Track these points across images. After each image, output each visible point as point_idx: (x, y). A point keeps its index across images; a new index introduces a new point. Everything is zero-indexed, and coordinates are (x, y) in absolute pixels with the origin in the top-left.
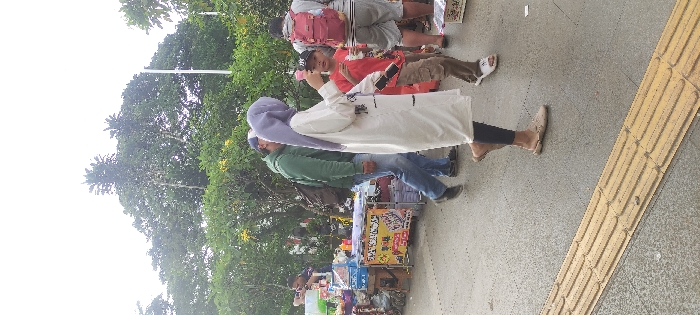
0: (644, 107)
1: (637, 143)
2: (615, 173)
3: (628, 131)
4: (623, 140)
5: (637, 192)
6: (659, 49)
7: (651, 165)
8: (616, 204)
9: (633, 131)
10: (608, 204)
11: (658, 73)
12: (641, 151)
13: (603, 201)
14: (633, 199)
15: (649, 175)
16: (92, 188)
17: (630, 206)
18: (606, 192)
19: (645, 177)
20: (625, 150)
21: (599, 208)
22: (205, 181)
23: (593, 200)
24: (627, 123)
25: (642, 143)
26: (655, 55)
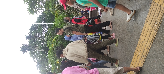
0: (144, 34)
1: (143, 42)
2: (139, 49)
3: (141, 39)
4: (140, 42)
5: (143, 54)
6: (146, 20)
7: (146, 48)
8: (139, 57)
9: (142, 39)
10: (138, 56)
11: (146, 26)
12: (144, 45)
13: (136, 56)
14: (143, 56)
15: (146, 50)
16: (22, 52)
17: (142, 57)
18: (137, 54)
19: (145, 50)
20: (140, 44)
21: (136, 57)
22: (48, 49)
23: (134, 56)
24: (141, 37)
25: (144, 42)
26: (146, 22)
